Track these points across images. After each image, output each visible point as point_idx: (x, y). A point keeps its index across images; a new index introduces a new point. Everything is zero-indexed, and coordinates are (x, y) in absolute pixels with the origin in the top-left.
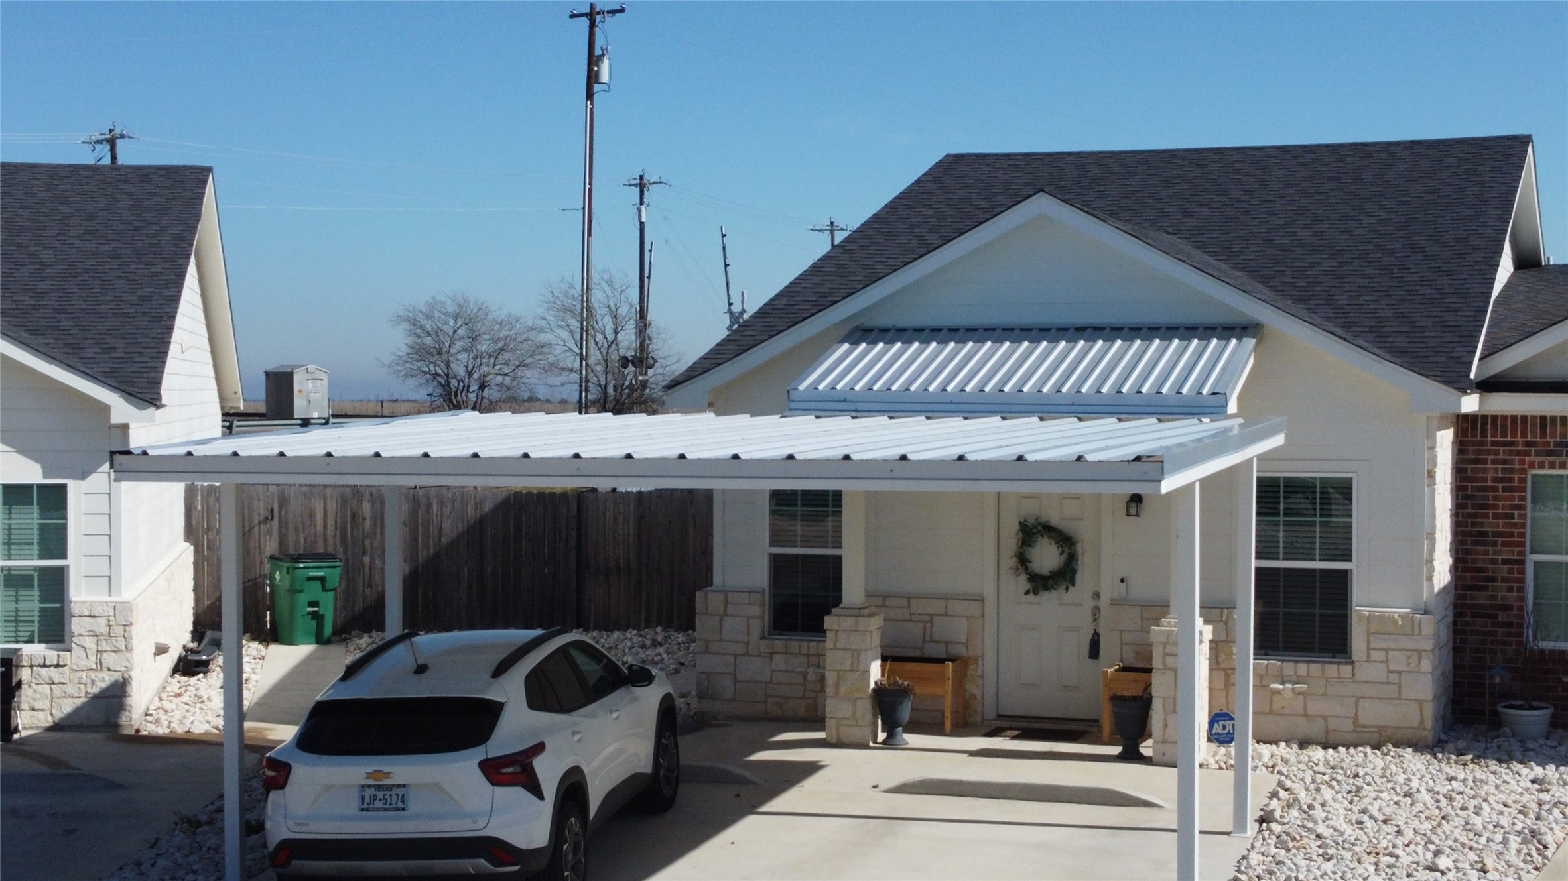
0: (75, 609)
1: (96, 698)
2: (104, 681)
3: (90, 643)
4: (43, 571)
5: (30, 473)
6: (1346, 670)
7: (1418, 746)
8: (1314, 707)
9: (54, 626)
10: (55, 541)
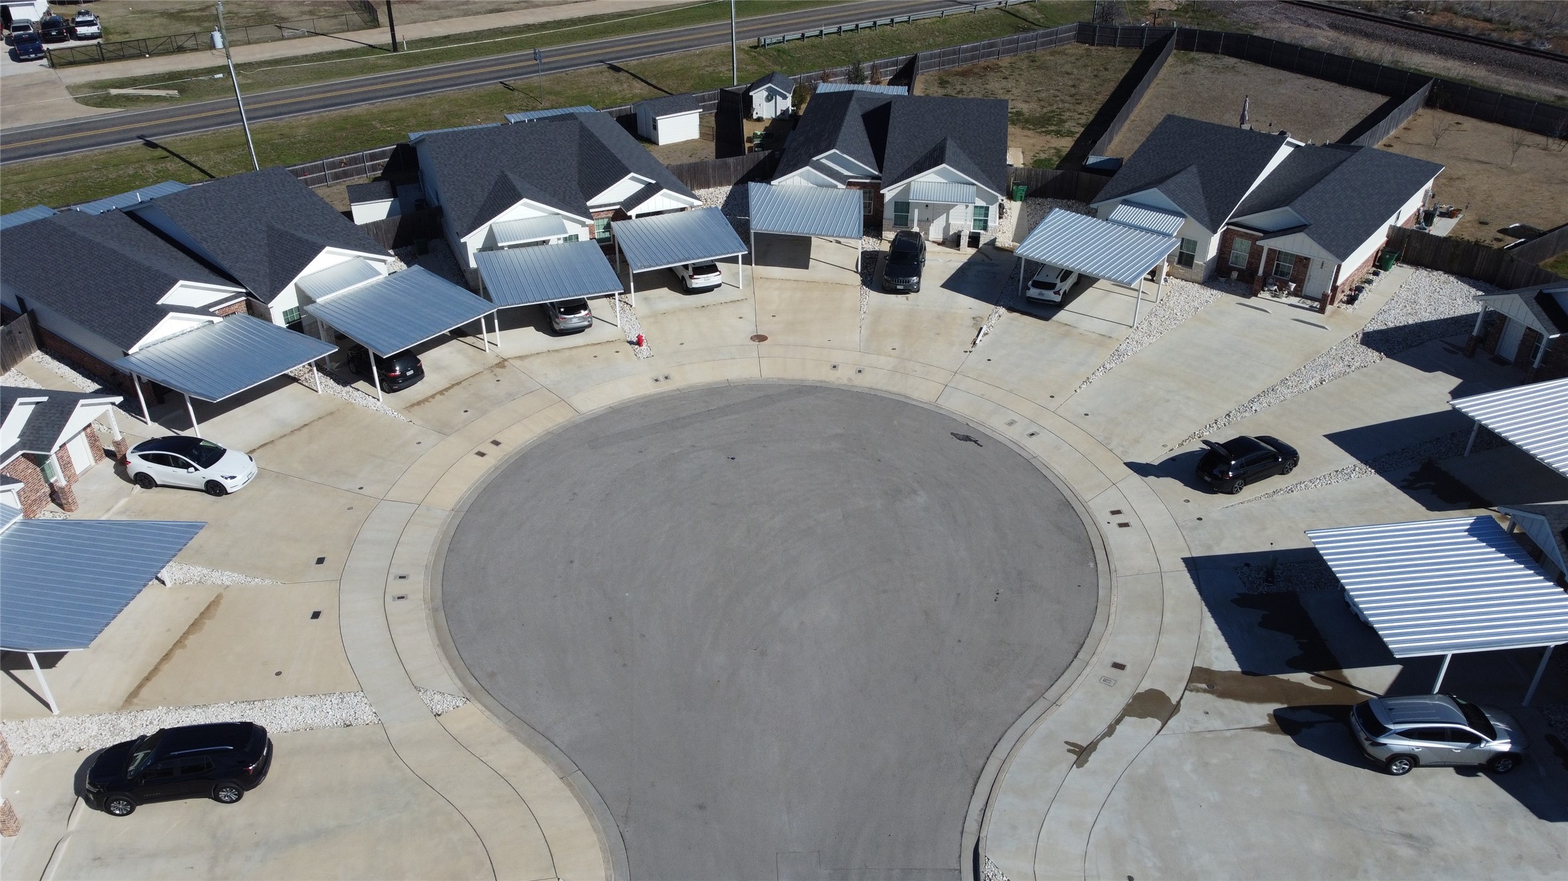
0: (989, 227)
1: (991, 240)
2: (993, 238)
3: (991, 232)
4: (984, 220)
5: (984, 204)
6: (1191, 270)
7: (1199, 283)
8: (1185, 274)
9: (985, 228)
10: (986, 215)
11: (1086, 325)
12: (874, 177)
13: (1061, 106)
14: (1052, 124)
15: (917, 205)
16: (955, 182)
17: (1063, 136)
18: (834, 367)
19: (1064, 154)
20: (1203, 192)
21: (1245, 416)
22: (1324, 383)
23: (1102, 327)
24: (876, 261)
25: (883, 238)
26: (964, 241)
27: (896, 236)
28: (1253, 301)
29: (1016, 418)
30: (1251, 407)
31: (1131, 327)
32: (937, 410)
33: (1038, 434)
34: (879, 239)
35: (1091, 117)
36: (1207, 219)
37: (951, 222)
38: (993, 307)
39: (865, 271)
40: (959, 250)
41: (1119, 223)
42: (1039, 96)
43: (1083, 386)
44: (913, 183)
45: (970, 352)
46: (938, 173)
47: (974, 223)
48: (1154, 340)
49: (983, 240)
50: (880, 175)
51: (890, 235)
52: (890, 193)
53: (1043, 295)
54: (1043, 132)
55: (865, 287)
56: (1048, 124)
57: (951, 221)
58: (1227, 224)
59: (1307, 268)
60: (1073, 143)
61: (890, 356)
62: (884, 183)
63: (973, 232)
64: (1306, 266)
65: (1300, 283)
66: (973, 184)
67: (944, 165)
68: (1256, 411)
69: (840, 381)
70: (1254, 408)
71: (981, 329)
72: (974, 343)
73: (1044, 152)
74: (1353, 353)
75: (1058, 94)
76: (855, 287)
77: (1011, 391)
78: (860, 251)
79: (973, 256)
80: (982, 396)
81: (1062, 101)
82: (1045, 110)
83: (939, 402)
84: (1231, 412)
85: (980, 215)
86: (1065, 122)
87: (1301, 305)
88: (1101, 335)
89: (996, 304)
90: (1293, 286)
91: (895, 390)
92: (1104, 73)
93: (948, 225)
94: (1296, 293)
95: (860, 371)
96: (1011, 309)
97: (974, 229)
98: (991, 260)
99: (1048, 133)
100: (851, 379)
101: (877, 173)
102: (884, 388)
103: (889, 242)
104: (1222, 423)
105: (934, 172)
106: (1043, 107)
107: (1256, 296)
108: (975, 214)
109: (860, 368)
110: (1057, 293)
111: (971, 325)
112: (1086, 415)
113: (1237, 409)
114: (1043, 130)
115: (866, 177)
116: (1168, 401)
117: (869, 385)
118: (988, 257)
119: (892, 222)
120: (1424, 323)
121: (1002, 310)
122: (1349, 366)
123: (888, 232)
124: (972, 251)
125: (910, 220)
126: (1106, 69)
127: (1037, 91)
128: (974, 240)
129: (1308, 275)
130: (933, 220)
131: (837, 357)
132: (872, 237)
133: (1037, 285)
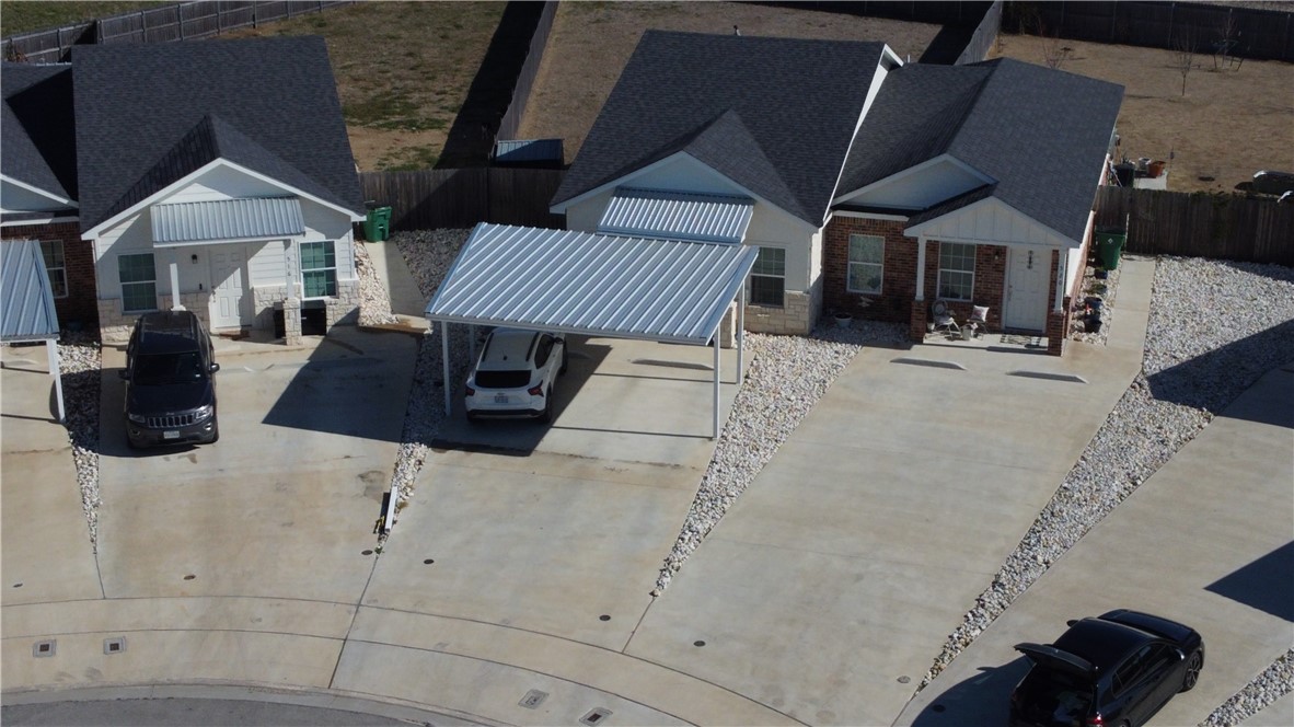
0: (340, 284)
1: (349, 314)
2: (352, 308)
3: (346, 295)
4: (327, 271)
5: (321, 238)
6: (781, 311)
7: (803, 336)
8: (771, 322)
9: (332, 290)
10: (331, 261)
11: (614, 450)
12: (60, 212)
13: (398, 84)
14: (393, 114)
15: (173, 254)
16: (250, 198)
17: (423, 129)
18: (45, 648)
19: (437, 156)
20: (767, 155)
21: (1034, 580)
22: (1139, 482)
23: (653, 449)
24: (99, 391)
25: (103, 343)
26: (293, 322)
27: (138, 329)
28: (916, 352)
29: (540, 685)
30: (1035, 558)
31: (710, 439)
32: (339, 705)
33: (609, 713)
34: (93, 347)
35: (463, 96)
36: (793, 201)
37: (255, 287)
38: (396, 446)
39: (77, 415)
40: (284, 343)
41: (624, 233)
42: (353, 74)
43: (665, 580)
44: (154, 209)
45: (378, 551)
46: (208, 182)
47: (306, 282)
48: (769, 457)
49: (333, 317)
50: (74, 204)
51: (118, 334)
52: (103, 239)
53: (503, 399)
54: (383, 126)
55: (83, 450)
56: (384, 113)
57: (253, 284)
58: (834, 208)
59: (1003, 272)
60: (446, 138)
61: (184, 595)
62: (87, 217)
63: (307, 302)
64: (1000, 269)
65: (995, 304)
66: (292, 196)
67: (219, 161)
68: (1047, 563)
69: (67, 680)
70: (1040, 559)
71: (387, 497)
72: (382, 530)
73: (397, 156)
74: (1153, 418)
75: (387, 67)
76: (59, 453)
77: (505, 624)
78: (56, 375)
79: (318, 351)
80: (440, 649)
81: (400, 78)
82: (372, 94)
83: (339, 682)
84: (998, 576)
85: (315, 262)
86: (416, 107)
87: (1010, 346)
88: (655, 464)
89: (403, 438)
90: (984, 311)
91: (217, 675)
92: (458, 32)
93: (248, 297)
94: (991, 327)
95: (115, 647)
96: (439, 445)
97: (307, 296)
98: (361, 353)
99: (392, 126)
100: (96, 672)
101: (65, 201)
102: (190, 676)
103: (120, 348)
104: (994, 602)
105: (199, 181)
106: (366, 89)
107: (920, 342)
108: (304, 263)
109: (115, 637)
110: (535, 391)
111: (361, 492)
112: (700, 644)
113: (1008, 568)
114: (381, 122)
115: (42, 214)
116: (859, 578)
117: (146, 678)
118: (351, 348)
119: (120, 304)
120: (1233, 344)
121: (421, 450)
122: (1162, 442)
123: (114, 329)
124: (313, 342)
125: (162, 294)
126: (458, 27)
127: (345, 67)
128: (313, 318)
129: (1006, 286)
130: (214, 287)
131: (46, 621)
132: (77, 345)
133: (488, 380)
